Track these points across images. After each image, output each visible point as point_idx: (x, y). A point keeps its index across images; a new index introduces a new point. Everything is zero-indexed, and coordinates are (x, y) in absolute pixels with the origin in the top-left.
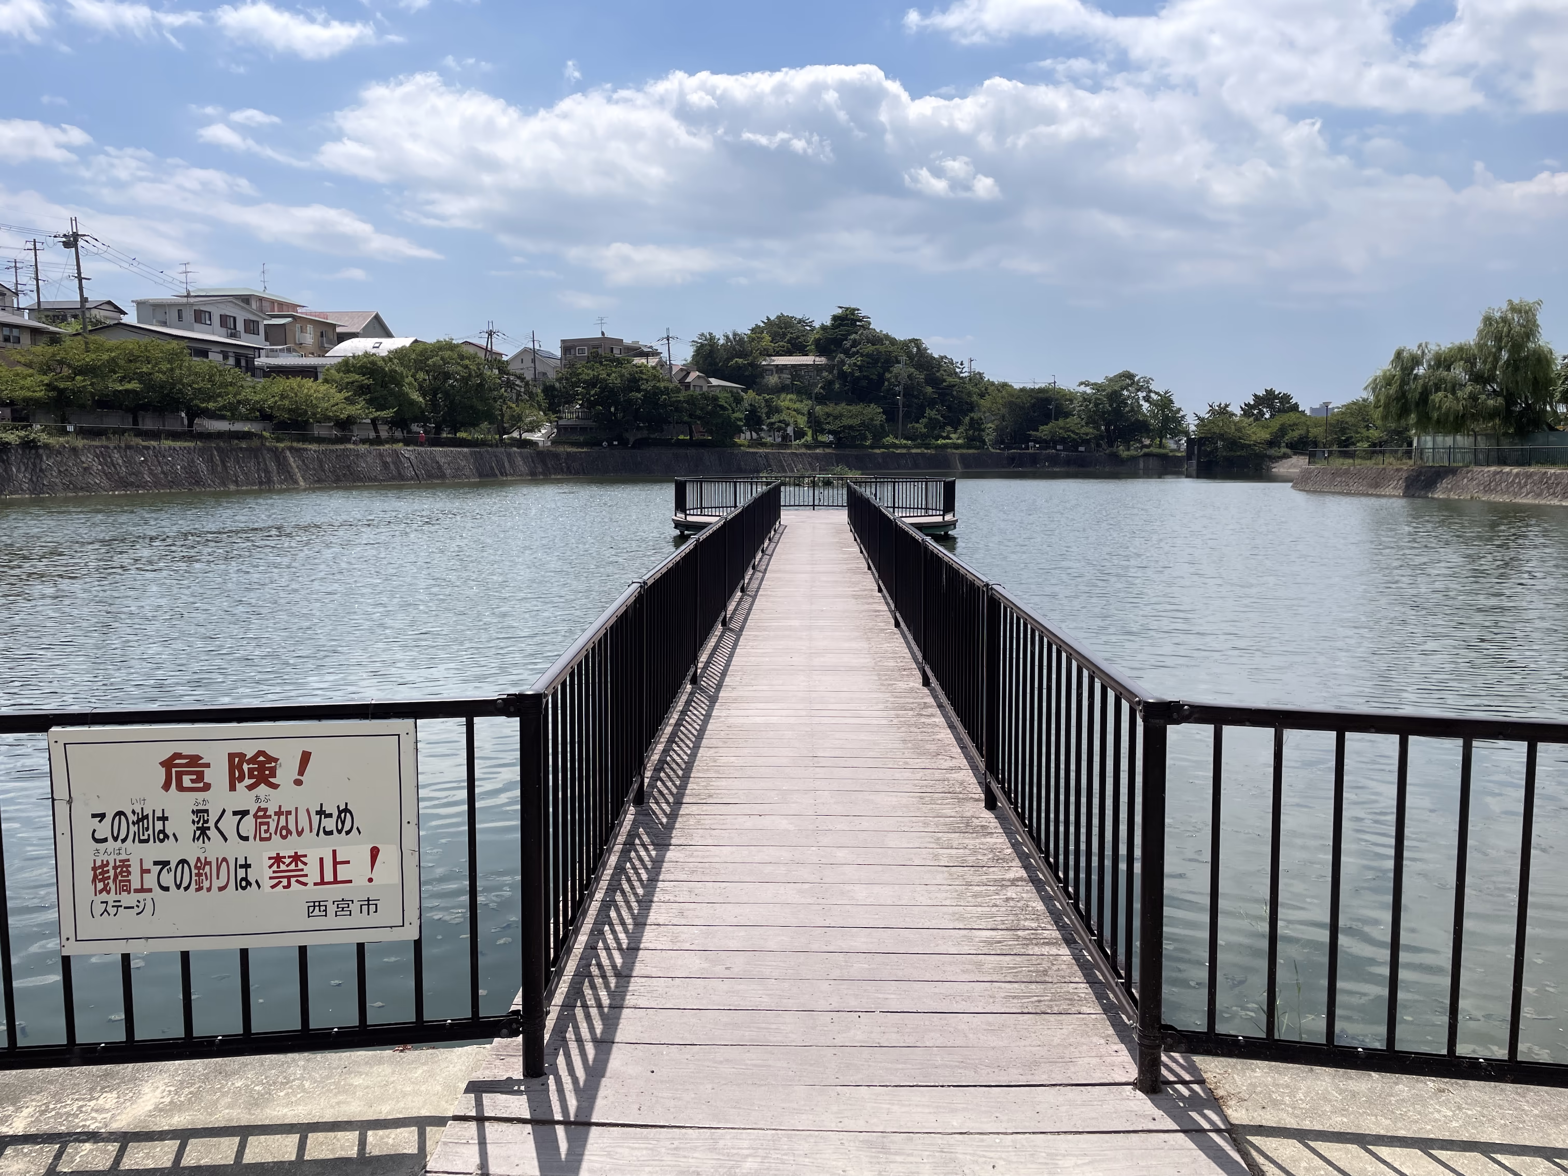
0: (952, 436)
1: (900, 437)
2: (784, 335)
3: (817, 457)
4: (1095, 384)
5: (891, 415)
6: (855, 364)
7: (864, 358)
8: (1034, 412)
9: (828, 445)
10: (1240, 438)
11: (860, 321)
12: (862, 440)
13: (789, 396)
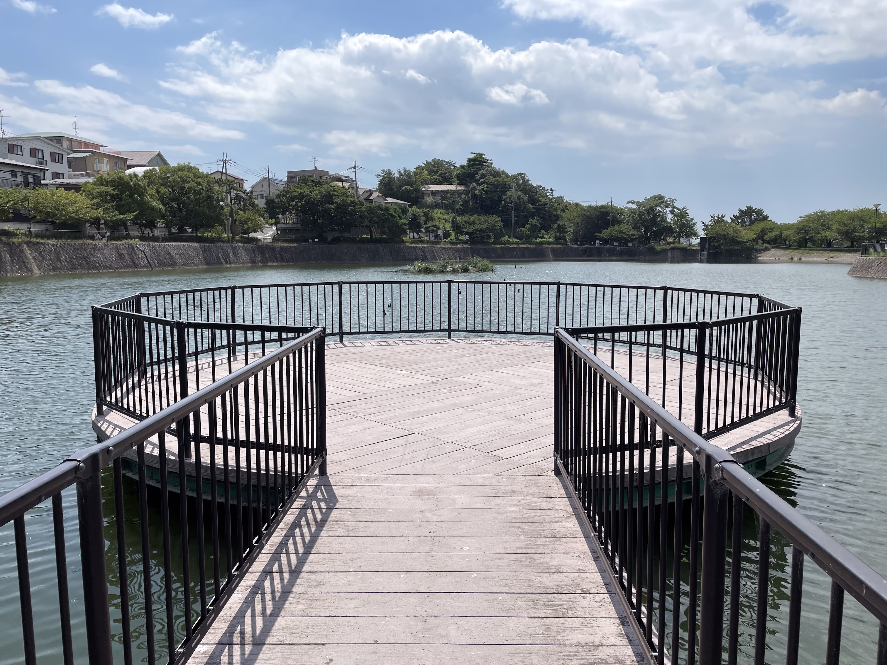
0: (545, 236)
1: (512, 237)
2: (437, 172)
3: (458, 250)
4: (638, 202)
5: (506, 222)
6: (483, 190)
7: (489, 186)
8: (598, 221)
9: (465, 242)
10: (737, 237)
11: (486, 162)
12: (487, 239)
13: (440, 211)
